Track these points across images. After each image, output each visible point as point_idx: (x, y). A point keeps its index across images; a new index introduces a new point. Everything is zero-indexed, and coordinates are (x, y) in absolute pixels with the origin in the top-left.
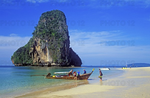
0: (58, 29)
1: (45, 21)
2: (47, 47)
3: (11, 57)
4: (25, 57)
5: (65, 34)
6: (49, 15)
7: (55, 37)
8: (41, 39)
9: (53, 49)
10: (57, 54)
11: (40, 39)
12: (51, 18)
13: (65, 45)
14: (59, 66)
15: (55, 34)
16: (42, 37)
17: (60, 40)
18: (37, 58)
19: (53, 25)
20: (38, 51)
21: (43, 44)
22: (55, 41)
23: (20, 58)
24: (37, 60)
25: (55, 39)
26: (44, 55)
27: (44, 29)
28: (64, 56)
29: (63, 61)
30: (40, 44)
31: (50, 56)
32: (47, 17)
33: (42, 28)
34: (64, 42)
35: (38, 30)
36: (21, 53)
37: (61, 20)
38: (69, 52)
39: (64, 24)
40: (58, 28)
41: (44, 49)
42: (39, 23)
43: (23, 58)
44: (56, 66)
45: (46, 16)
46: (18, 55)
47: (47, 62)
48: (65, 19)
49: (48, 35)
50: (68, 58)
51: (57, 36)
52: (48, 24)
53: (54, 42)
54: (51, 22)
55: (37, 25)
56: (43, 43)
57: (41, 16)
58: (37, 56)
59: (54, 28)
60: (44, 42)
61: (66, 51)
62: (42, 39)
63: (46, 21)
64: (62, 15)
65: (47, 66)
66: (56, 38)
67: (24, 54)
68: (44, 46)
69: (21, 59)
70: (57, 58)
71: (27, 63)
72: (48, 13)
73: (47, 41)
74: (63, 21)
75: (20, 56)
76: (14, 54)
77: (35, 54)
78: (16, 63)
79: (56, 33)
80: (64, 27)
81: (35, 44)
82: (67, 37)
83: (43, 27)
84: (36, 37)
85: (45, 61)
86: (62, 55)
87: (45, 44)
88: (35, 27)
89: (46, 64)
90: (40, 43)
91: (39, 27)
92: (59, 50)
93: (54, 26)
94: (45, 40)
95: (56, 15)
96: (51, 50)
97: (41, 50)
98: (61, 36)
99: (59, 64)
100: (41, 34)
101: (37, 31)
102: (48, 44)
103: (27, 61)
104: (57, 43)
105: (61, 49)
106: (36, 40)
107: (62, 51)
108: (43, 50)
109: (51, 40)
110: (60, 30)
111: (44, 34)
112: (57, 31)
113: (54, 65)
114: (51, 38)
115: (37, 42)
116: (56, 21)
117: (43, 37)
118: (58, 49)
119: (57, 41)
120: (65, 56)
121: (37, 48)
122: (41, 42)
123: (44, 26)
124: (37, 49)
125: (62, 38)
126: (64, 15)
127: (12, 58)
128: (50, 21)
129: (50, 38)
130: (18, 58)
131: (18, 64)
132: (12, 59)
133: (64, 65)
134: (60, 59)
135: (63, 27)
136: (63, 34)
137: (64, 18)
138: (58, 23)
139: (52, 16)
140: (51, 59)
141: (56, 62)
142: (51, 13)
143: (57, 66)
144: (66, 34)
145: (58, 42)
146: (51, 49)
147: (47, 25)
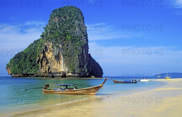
0: (75, 31)
1: (57, 20)
2: (61, 54)
3: (6, 66)
4: (26, 65)
5: (83, 38)
6: (62, 13)
7: (70, 41)
8: (53, 43)
9: (69, 56)
10: (74, 62)
11: (51, 43)
12: (64, 16)
13: (84, 51)
14: (77, 76)
15: (71, 37)
16: (54, 41)
17: (78, 45)
18: (46, 66)
19: (68, 25)
20: (49, 58)
21: (56, 50)
22: (71, 45)
23: (19, 67)
24: (46, 69)
25: (70, 44)
26: (57, 63)
27: (56, 30)
28: (82, 64)
29: (82, 71)
30: (51, 50)
31: (65, 64)
32: (60, 15)
33: (53, 29)
34: (83, 48)
35: (49, 32)
36: (20, 60)
37: (78, 20)
38: (88, 60)
39: (82, 24)
40: (75, 29)
41: (58, 56)
42: (49, 23)
43: (24, 67)
44: (73, 76)
45: (58, 14)
46: (17, 62)
47: (60, 72)
48: (83, 18)
49: (63, 38)
50: (87, 67)
51: (73, 40)
52: (61, 24)
53: (71, 47)
54: (65, 21)
55: (47, 26)
56: (56, 48)
57: (51, 14)
58: (46, 65)
59: (70, 29)
60: (58, 47)
61: (85, 58)
62: (55, 44)
63: (59, 21)
64: (79, 12)
65: (60, 76)
66: (72, 42)
67: (25, 62)
68: (58, 53)
69: (21, 68)
70: (74, 67)
71: (29, 73)
72: (60, 9)
73: (60, 46)
74: (80, 21)
75: (20, 64)
76: (10, 62)
77: (43, 62)
78: (14, 73)
79: (72, 35)
80: (82, 28)
81: (45, 50)
82: (86, 41)
83: (55, 28)
84: (46, 41)
85: (59, 70)
86: (80, 63)
87: (58, 49)
88: (44, 28)
89: (58, 75)
90: (51, 48)
91: (50, 27)
92: (77, 56)
93: (69, 27)
94: (59, 44)
95: (70, 13)
96: (67, 57)
97: (54, 56)
98: (79, 39)
99: (77, 75)
100: (53, 37)
101: (47, 33)
102: (63, 49)
103: (29, 71)
104: (73, 48)
105: (79, 56)
106: (47, 45)
107: (80, 58)
108: (56, 56)
109: (66, 45)
110: (77, 32)
111: (57, 37)
112: (73, 33)
113: (70, 76)
114: (66, 42)
115: (48, 47)
116: (72, 20)
117: (56, 40)
118: (75, 56)
119: (73, 45)
120: (84, 64)
121: (47, 54)
122: (53, 47)
123: (57, 27)
124: (47, 56)
125: (79, 42)
126: (82, 13)
127: (8, 66)
128: (63, 21)
129: (64, 42)
130: (16, 66)
131: (16, 74)
132: (7, 68)
133: (82, 76)
134: (78, 68)
135: (80, 28)
136: (81, 37)
137: (81, 17)
138: (74, 23)
139: (66, 14)
140: (67, 68)
141: (73, 72)
142: (64, 10)
143: (75, 77)
144: (85, 37)
145: (75, 47)
146: (66, 55)
147: (59, 26)
